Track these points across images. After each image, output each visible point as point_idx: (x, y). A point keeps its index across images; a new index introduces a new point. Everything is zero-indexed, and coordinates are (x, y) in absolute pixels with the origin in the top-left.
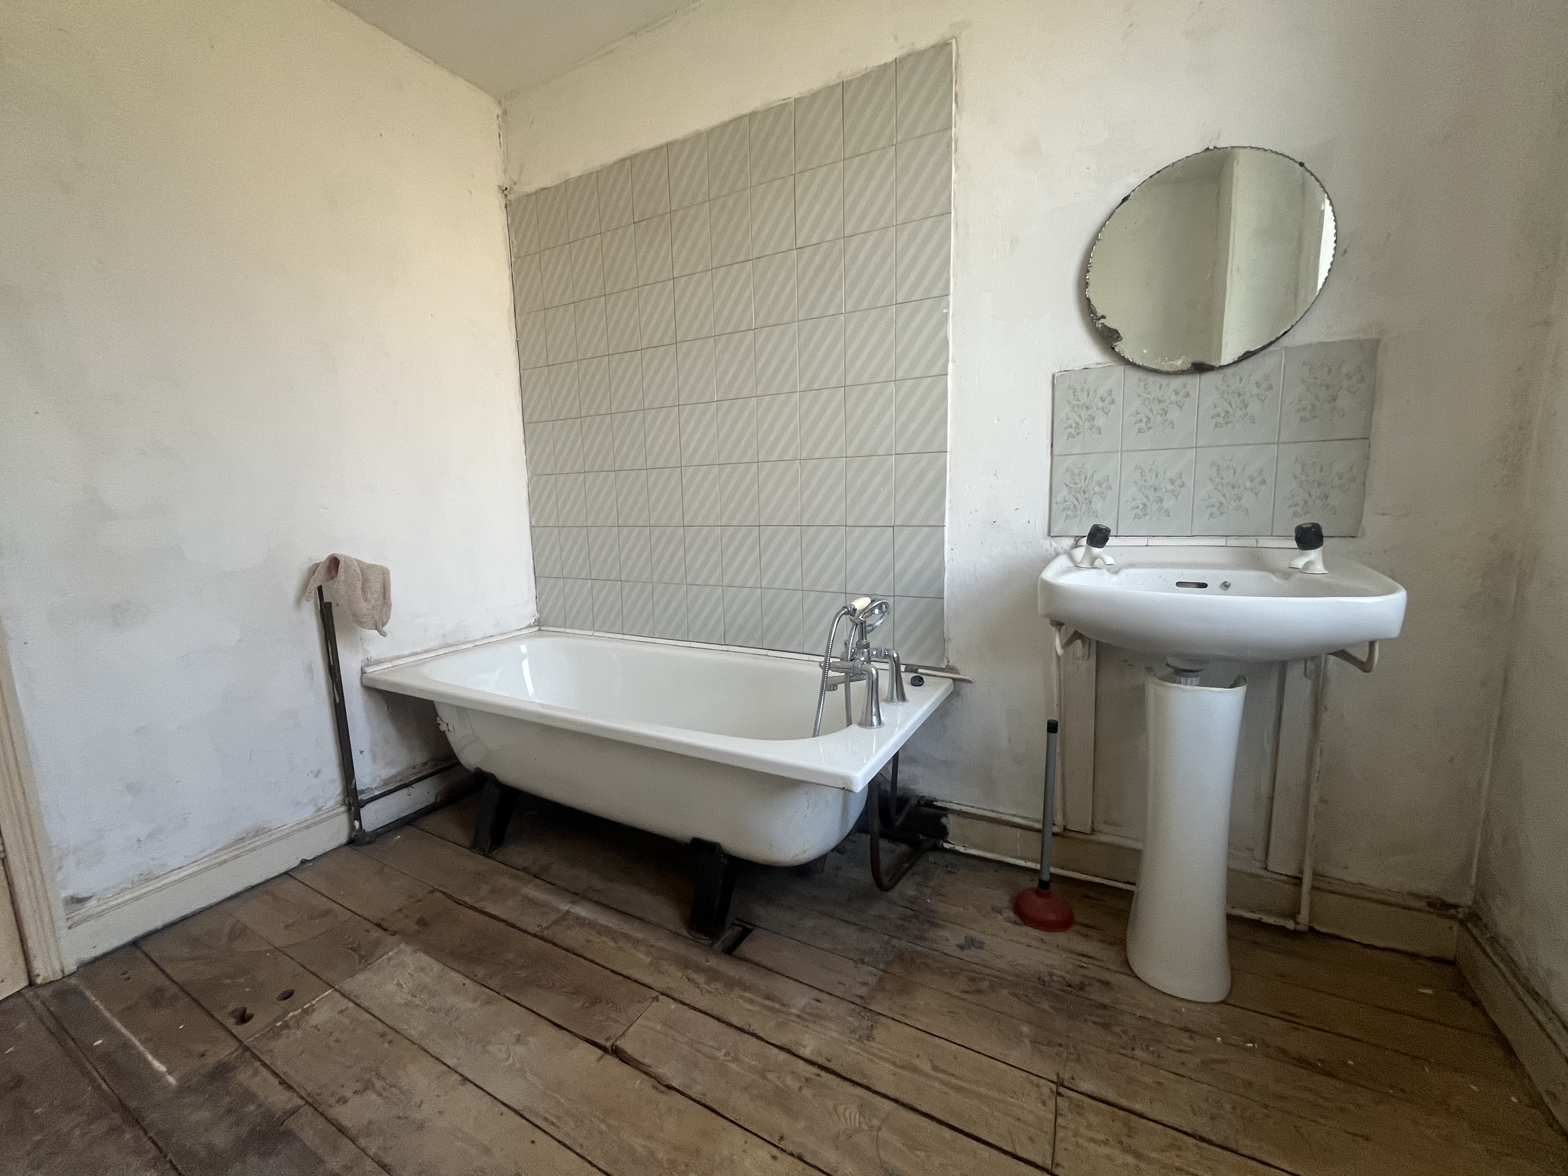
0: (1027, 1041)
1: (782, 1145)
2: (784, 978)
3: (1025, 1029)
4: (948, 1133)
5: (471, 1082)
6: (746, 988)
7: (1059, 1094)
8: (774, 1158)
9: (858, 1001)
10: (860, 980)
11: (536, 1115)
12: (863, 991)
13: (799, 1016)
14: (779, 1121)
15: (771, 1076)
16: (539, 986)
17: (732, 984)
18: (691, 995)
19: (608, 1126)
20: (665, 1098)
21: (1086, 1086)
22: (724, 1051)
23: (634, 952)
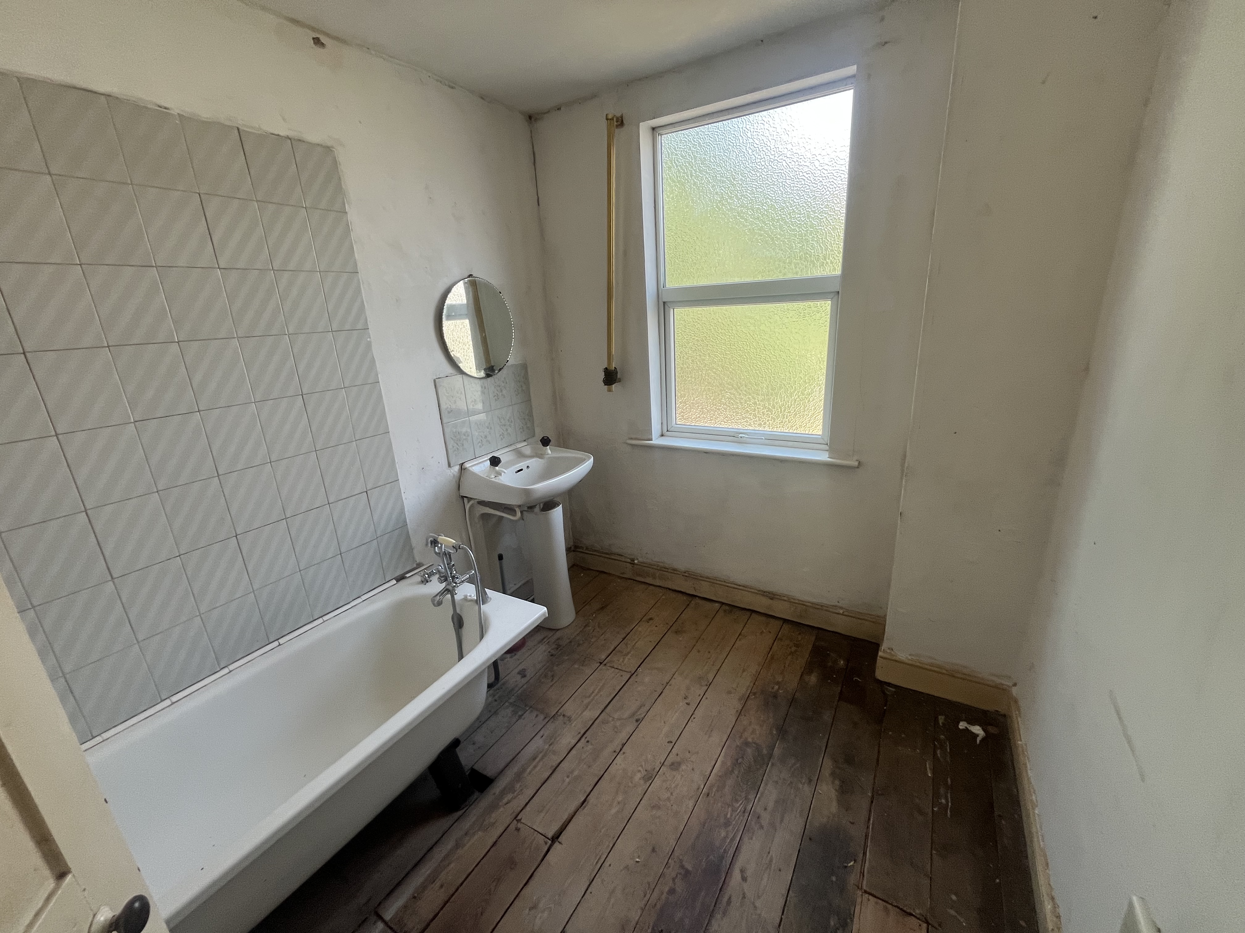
0: (581, 667)
1: (618, 751)
2: (522, 752)
3: (576, 666)
4: (617, 697)
5: (565, 927)
6: (524, 770)
7: (605, 665)
8: (624, 753)
9: (547, 720)
10: (534, 717)
11: (593, 870)
12: (542, 717)
13: (550, 745)
14: (607, 753)
15: (584, 756)
16: (482, 914)
17: (519, 777)
18: (523, 799)
19: (603, 827)
20: (591, 802)
21: (603, 657)
22: (565, 778)
23: (466, 848)
